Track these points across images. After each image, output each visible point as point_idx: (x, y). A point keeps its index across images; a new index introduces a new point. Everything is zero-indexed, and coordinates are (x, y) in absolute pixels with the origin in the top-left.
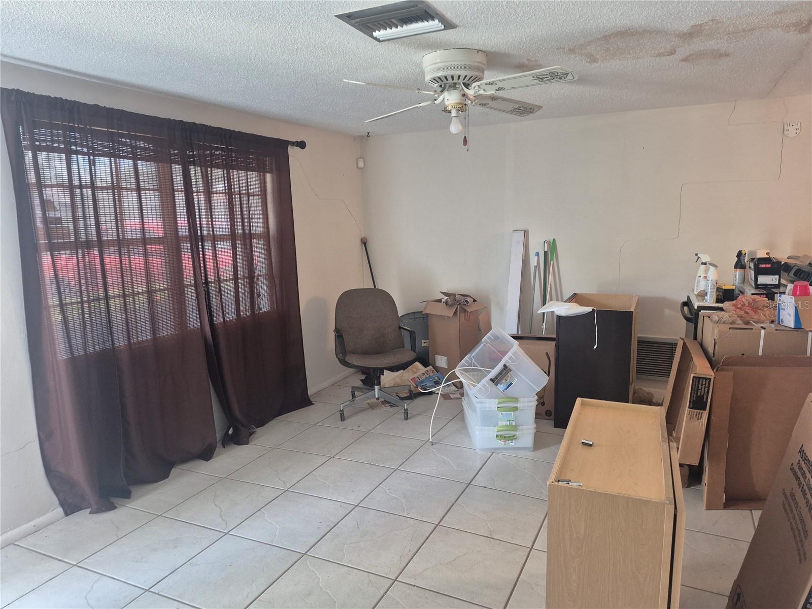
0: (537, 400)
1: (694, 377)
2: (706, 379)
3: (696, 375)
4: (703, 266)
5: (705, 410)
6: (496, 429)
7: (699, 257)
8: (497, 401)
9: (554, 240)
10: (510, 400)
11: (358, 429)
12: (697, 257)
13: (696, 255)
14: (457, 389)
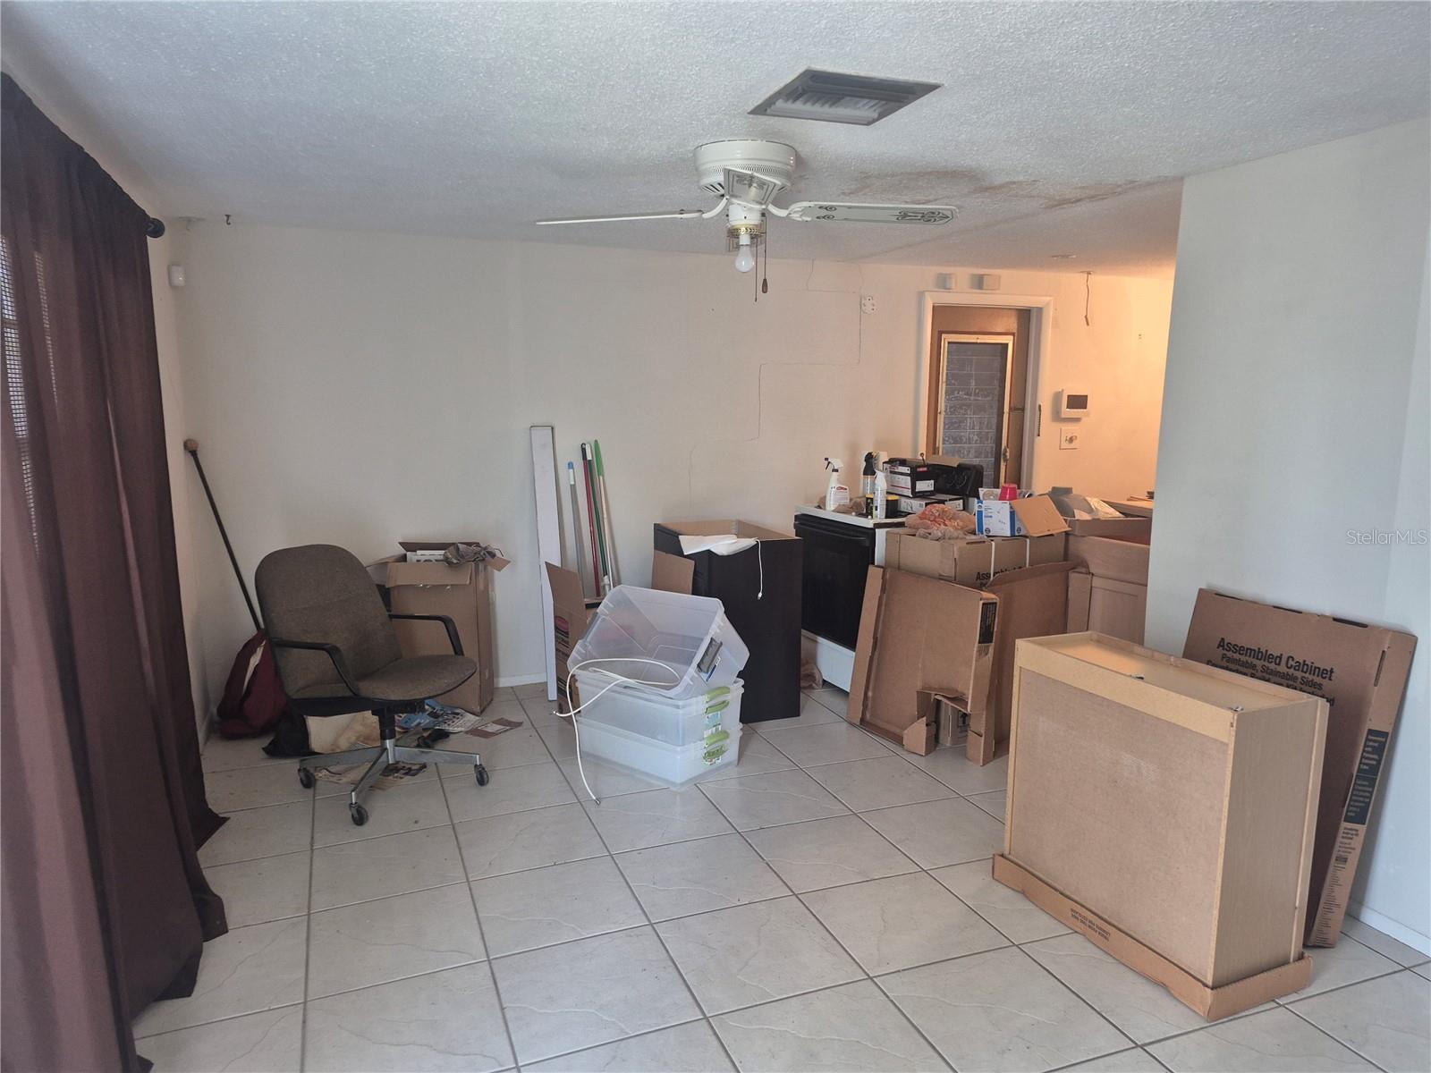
0: (743, 686)
1: (983, 604)
2: (993, 603)
3: (986, 601)
4: (834, 473)
5: (991, 642)
6: (704, 743)
7: (829, 463)
8: (706, 698)
9: (596, 441)
10: (718, 692)
11: (417, 827)
12: (826, 462)
13: (826, 459)
14: (477, 718)
